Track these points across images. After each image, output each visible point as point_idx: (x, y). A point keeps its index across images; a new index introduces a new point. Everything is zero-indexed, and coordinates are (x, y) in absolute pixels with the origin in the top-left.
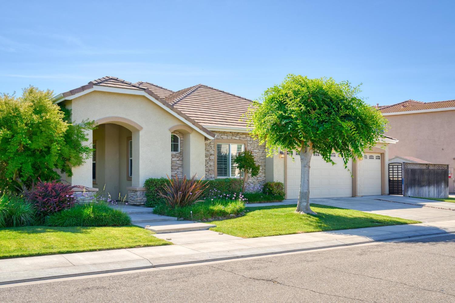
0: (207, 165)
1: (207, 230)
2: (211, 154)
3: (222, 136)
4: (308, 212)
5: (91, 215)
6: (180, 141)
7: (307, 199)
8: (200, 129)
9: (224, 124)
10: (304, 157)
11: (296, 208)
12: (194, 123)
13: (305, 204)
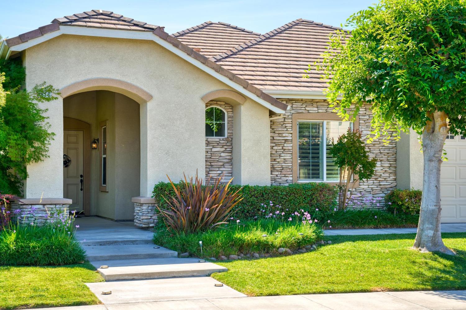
0: (278, 160)
1: (207, 276)
2: (286, 140)
3: (307, 109)
4: (437, 249)
5: (11, 246)
6: (228, 118)
7: (434, 224)
8: (258, 96)
9: (312, 87)
10: (429, 142)
11: (415, 241)
12: (246, 86)
13: (431, 233)
